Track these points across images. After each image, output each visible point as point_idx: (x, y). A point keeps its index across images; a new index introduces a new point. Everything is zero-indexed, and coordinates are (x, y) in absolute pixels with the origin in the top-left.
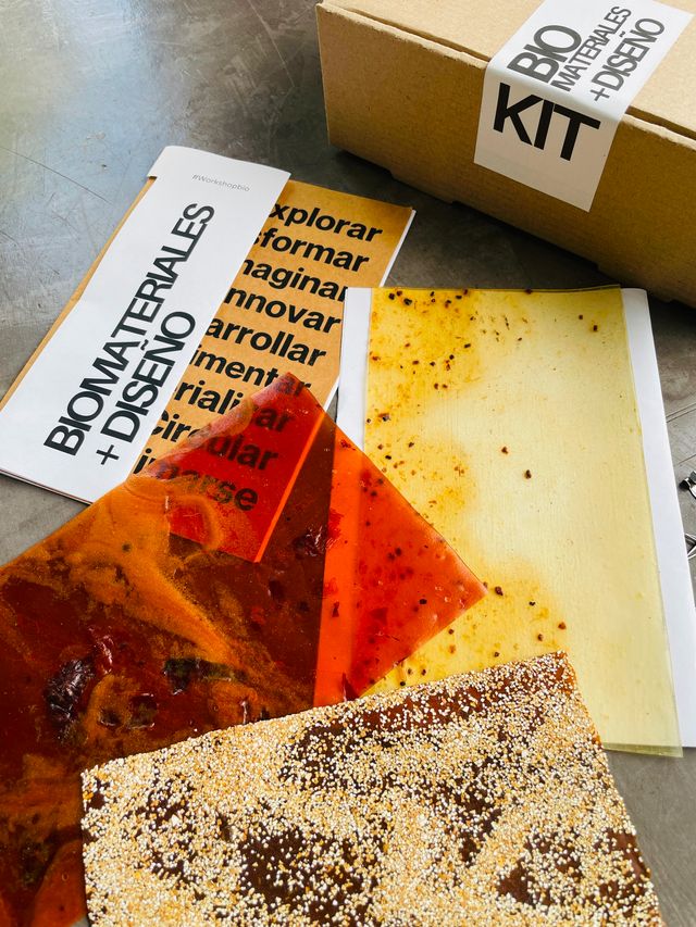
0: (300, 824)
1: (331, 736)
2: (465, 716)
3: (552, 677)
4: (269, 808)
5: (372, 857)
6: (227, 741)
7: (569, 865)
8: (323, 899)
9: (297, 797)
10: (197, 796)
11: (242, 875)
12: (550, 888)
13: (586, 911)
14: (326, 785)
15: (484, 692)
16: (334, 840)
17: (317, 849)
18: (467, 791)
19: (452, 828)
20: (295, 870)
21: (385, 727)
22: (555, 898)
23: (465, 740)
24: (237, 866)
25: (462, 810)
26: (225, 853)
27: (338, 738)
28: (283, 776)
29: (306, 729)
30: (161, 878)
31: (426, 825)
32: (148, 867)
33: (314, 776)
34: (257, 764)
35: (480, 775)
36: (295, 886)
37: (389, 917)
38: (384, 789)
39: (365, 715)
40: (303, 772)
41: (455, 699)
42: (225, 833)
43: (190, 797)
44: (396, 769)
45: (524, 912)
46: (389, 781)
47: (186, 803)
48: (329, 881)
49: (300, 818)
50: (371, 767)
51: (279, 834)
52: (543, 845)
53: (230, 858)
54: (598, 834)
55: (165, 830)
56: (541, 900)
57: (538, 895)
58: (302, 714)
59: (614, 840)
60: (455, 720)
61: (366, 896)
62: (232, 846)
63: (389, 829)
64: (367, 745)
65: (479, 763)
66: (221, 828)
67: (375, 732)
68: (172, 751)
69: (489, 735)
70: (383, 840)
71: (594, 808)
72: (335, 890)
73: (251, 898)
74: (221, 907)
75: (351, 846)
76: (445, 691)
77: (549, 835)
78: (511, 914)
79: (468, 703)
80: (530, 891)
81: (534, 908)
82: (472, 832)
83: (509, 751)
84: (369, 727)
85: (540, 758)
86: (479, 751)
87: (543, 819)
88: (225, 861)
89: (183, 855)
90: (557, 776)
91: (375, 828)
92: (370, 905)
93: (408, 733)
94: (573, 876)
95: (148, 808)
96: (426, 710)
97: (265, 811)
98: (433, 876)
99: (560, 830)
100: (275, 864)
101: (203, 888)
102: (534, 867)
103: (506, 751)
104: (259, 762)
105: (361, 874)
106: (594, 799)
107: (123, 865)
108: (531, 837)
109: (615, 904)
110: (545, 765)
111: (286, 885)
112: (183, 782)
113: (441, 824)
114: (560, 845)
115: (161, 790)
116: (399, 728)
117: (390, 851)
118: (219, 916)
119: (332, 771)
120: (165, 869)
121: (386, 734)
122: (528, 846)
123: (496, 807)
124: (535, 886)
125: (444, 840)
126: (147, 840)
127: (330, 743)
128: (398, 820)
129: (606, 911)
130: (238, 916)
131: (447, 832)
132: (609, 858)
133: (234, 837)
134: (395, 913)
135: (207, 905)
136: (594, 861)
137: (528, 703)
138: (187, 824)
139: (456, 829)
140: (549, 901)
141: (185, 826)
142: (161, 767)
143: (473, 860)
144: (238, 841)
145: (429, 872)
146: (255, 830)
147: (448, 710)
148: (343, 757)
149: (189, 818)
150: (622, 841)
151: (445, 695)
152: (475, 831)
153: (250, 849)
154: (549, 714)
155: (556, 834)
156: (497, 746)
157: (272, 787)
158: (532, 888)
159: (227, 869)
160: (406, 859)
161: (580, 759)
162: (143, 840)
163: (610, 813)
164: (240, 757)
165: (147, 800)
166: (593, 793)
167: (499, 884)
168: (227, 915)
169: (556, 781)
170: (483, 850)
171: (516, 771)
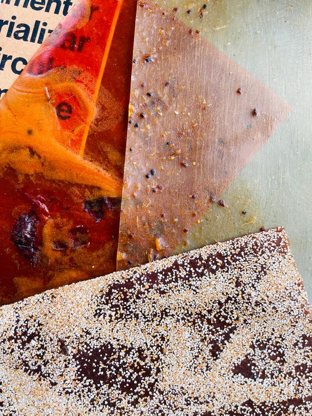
0: (110, 341)
1: (126, 290)
2: (214, 272)
3: (273, 244)
4: (90, 334)
5: (156, 357)
6: (59, 296)
7: (277, 356)
8: (128, 380)
9: (108, 326)
10: (44, 328)
11: (78, 371)
12: (265, 369)
13: (286, 381)
14: (125, 317)
15: (227, 256)
16: (132, 348)
17: (122, 353)
18: (215, 316)
19: (205, 338)
20: (110, 366)
21: (161, 281)
22: (268, 374)
23: (214, 287)
24: (74, 368)
25: (211, 327)
26: (65, 361)
27: (130, 291)
28: (97, 314)
29: (110, 285)
30: (29, 374)
31: (189, 337)
32: (22, 369)
33: (117, 313)
34: (80, 308)
35: (224, 307)
36: (110, 374)
37: (168, 389)
38: (162, 318)
39: (148, 275)
40: (109, 312)
41: (208, 261)
42: (64, 350)
43: (41, 329)
44: (169, 306)
45: (249, 383)
46: (165, 313)
47: (39, 333)
48: (131, 371)
49: (111, 337)
50: (153, 306)
51: (98, 347)
52: (261, 345)
53: (69, 363)
54: (297, 338)
55: (28, 348)
56: (259, 376)
57: (258, 373)
58: (106, 276)
59: (306, 341)
60: (207, 274)
61: (153, 378)
62: (69, 357)
63: (166, 340)
64: (150, 294)
65: (223, 301)
66: (61, 347)
67: (155, 285)
68: (25, 302)
69: (229, 283)
70: (162, 347)
71: (296, 325)
72: (135, 376)
73: (85, 382)
74: (68, 388)
75: (143, 351)
76: (200, 256)
77: (266, 340)
78: (241, 384)
79: (216, 263)
80: (252, 371)
81: (255, 380)
82: (218, 340)
83: (243, 293)
84: (151, 282)
85: (263, 296)
86: (223, 294)
87: (263, 331)
88: (66, 365)
89: (40, 362)
90: (274, 308)
91: (157, 340)
92: (156, 383)
93: (176, 284)
94: (279, 362)
95: (15, 337)
96: (188, 269)
97: (88, 335)
98: (194, 365)
99: (273, 337)
100: (98, 363)
102: (256, 358)
103: (240, 293)
104: (81, 307)
105: (150, 366)
106: (297, 320)
107: (8, 367)
108: (254, 342)
109: (304, 376)
110: (267, 301)
111: (105, 374)
112: (35, 321)
113: (198, 336)
114: (272, 345)
115: (22, 326)
116: (170, 282)
117: (167, 353)
118: (67, 393)
119: (128, 310)
120: (31, 369)
121: (162, 286)
122: (252, 347)
123: (233, 326)
124: (256, 368)
125: (200, 345)
126: (19, 354)
127: (125, 294)
128: (172, 336)
129: (299, 380)
130: (78, 391)
131: (202, 341)
132: (302, 351)
133: (69, 352)
134: (172, 387)
135: (59, 388)
136: (293, 353)
137: (256, 262)
138: (41, 345)
139: (208, 339)
140: (264, 376)
141: (39, 346)
142: (19, 312)
143: (218, 356)
144: (72, 354)
145: (191, 363)
146: (83, 346)
147: (202, 268)
148: (134, 302)
149: (41, 341)
151: (201, 259)
152: (220, 340)
153: (80, 357)
154: (270, 269)
155: (271, 339)
156: (235, 290)
157: (91, 322)
158: (254, 369)
159: (68, 369)
160: (177, 357)
161: (290, 296)
162: (16, 354)
163: (306, 327)
164: (69, 305)
165: (14, 332)
166: (297, 317)
167: (234, 368)
168: (72, 392)
169: (274, 310)
170: (224, 350)
171: (247, 305)
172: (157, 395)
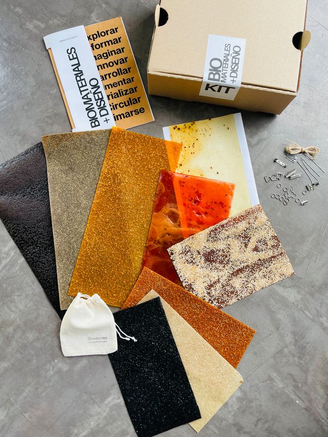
0: (213, 249)
1: (215, 231)
2: (241, 221)
5: (228, 251)
6: (195, 237)
7: (265, 244)
8: (221, 260)
9: (211, 245)
10: (191, 248)
12: (262, 248)
13: (269, 251)
14: (216, 240)
15: (244, 216)
16: (220, 250)
17: (218, 252)
18: (244, 235)
20: (214, 257)
23: (242, 226)
24: (203, 259)
25: (243, 239)
27: (217, 231)
28: (207, 241)
29: (210, 231)
30: (189, 264)
31: (237, 243)
32: (186, 263)
33: (213, 240)
35: (246, 232)
36: (215, 259)
38: (228, 239)
39: (221, 226)
40: (211, 239)
41: (239, 218)
42: (199, 254)
44: (229, 234)
45: (258, 253)
46: (228, 237)
47: (190, 250)
48: (221, 257)
50: (224, 235)
51: (209, 251)
52: (260, 241)
54: (270, 237)
55: (187, 256)
57: (260, 250)
58: (208, 228)
60: (239, 222)
61: (228, 258)
62: (201, 255)
63: (230, 245)
64: (223, 231)
65: (245, 230)
67: (224, 228)
68: (183, 241)
69: (246, 224)
70: (229, 247)
71: (269, 233)
72: (223, 258)
73: (207, 263)
74: (202, 266)
75: (224, 250)
77: (261, 239)
78: (256, 254)
79: (241, 218)
80: (258, 250)
81: (260, 252)
83: (251, 226)
84: (222, 228)
85: (257, 226)
86: (245, 227)
87: (259, 237)
88: (200, 258)
89: (192, 259)
91: (227, 246)
92: (230, 259)
93: (230, 227)
95: (183, 253)
96: (233, 222)
97: (206, 248)
99: (263, 238)
100: (210, 256)
101: (198, 264)
102: (259, 245)
104: (202, 239)
105: (227, 254)
107: (181, 263)
109: (274, 248)
111: (213, 260)
112: (188, 246)
114: (263, 241)
115: (184, 249)
116: (228, 227)
117: (231, 249)
118: (202, 268)
119: (217, 238)
120: (189, 262)
121: (226, 228)
122: (257, 242)
123: (250, 237)
125: (241, 245)
127: (215, 233)
128: (232, 243)
129: (273, 250)
130: (206, 267)
131: (241, 243)
132: (272, 241)
134: (234, 259)
135: (199, 266)
136: (270, 242)
137: (254, 216)
139: (243, 242)
140: (262, 251)
141: (191, 254)
142: (182, 245)
143: (247, 247)
145: (239, 251)
146: (205, 252)
147: (237, 221)
148: (218, 235)
149: (191, 252)
150: (274, 237)
151: (236, 218)
152: (247, 242)
153: (205, 255)
154: (258, 217)
156: (248, 225)
157: (206, 243)
159: (201, 260)
160: (234, 250)
162: (184, 258)
163: (272, 233)
164: (198, 239)
165: (182, 251)
166: (268, 230)
167: (252, 250)
168: (204, 267)
169: (261, 229)
170: (248, 245)
171: (253, 229)
172: (230, 263)
